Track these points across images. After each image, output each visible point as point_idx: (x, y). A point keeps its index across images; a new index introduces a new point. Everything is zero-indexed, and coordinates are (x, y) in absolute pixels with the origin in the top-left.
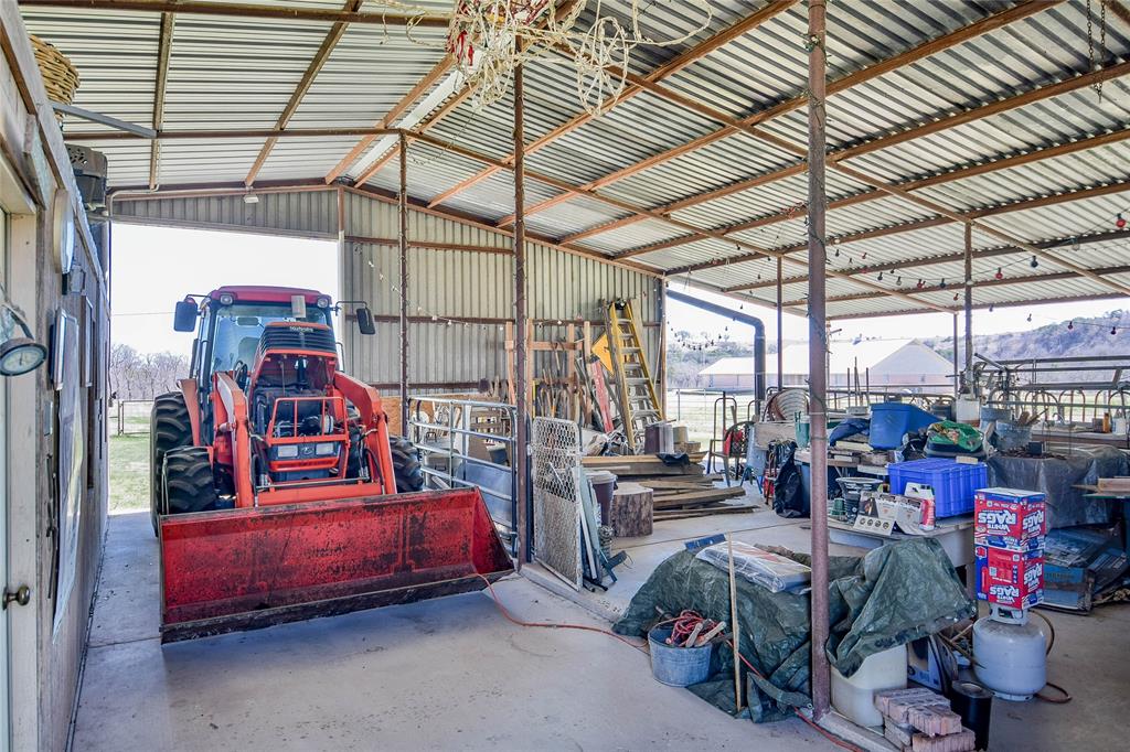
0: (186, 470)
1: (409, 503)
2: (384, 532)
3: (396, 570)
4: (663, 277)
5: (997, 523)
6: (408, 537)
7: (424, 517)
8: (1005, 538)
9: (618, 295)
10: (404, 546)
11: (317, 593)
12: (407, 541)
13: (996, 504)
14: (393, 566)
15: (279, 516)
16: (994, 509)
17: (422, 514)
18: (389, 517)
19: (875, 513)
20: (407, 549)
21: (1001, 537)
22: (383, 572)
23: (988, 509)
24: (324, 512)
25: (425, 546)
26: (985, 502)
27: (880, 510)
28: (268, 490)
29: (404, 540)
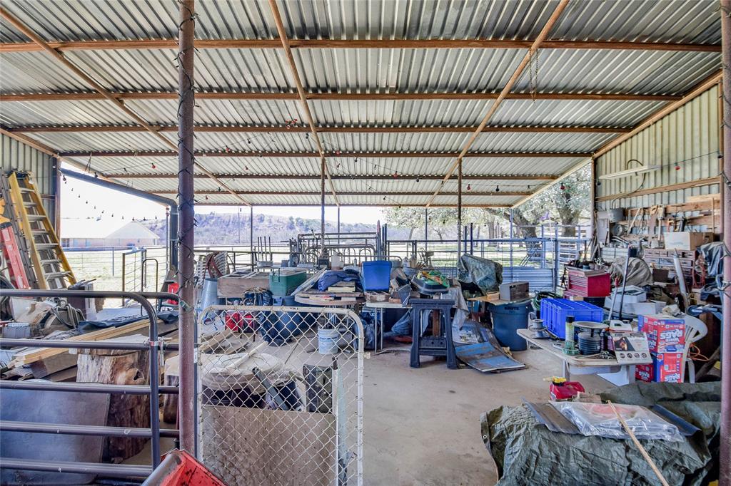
4: (58, 157)
5: (672, 337)
8: (677, 346)
9: (14, 166)
13: (672, 326)
16: (670, 329)
19: (630, 348)
21: (674, 346)
23: (667, 330)
26: (664, 326)
27: (633, 344)
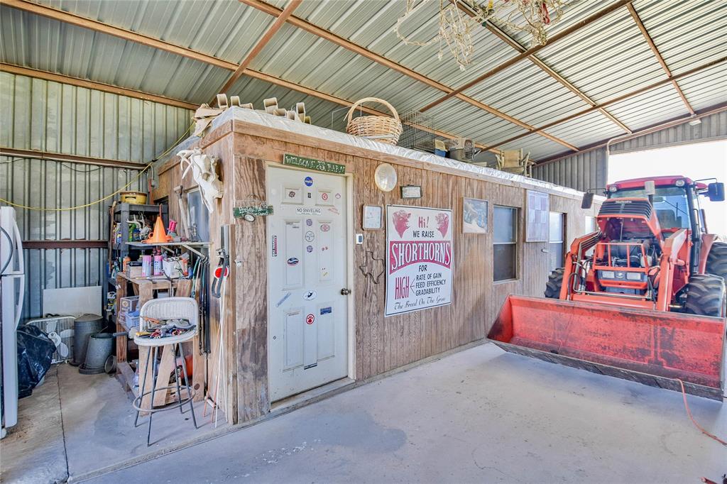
0: (555, 278)
1: (657, 318)
2: (639, 333)
3: (649, 361)
6: (659, 342)
7: (673, 332)
10: (656, 347)
11: (588, 356)
12: (658, 345)
14: (647, 358)
15: (565, 306)
17: (671, 329)
18: (641, 324)
20: (659, 350)
22: (639, 359)
24: (593, 310)
25: (676, 353)
28: (581, 293)
29: (656, 343)
